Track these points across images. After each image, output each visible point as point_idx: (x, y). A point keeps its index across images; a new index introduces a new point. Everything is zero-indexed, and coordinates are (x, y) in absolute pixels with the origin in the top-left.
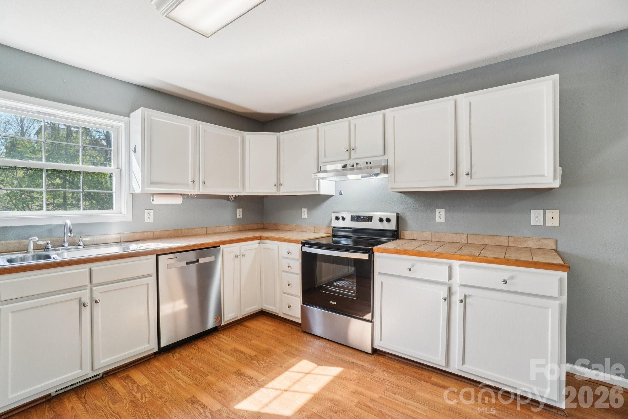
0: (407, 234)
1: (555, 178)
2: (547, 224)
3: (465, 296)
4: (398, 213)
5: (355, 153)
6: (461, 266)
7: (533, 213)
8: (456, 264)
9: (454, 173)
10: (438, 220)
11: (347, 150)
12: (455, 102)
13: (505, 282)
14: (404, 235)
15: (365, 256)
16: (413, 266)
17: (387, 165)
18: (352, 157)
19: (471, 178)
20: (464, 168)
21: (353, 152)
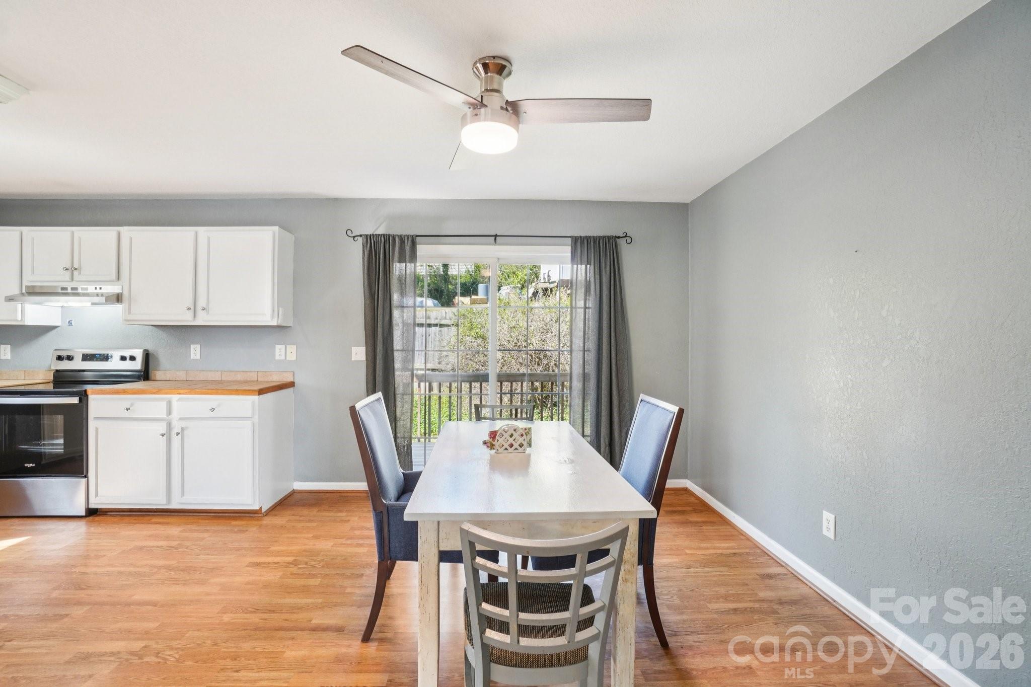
0: (158, 374)
1: (273, 317)
2: (288, 359)
3: (183, 429)
4: (148, 350)
5: (80, 274)
6: (179, 400)
7: (278, 347)
8: (175, 398)
9: (192, 308)
10: (192, 357)
11: (67, 269)
12: (196, 234)
13: (213, 410)
14: (155, 375)
15: (75, 400)
16: (132, 405)
17: (122, 294)
18: (75, 279)
19: (208, 313)
20: (201, 303)
21: (76, 273)
